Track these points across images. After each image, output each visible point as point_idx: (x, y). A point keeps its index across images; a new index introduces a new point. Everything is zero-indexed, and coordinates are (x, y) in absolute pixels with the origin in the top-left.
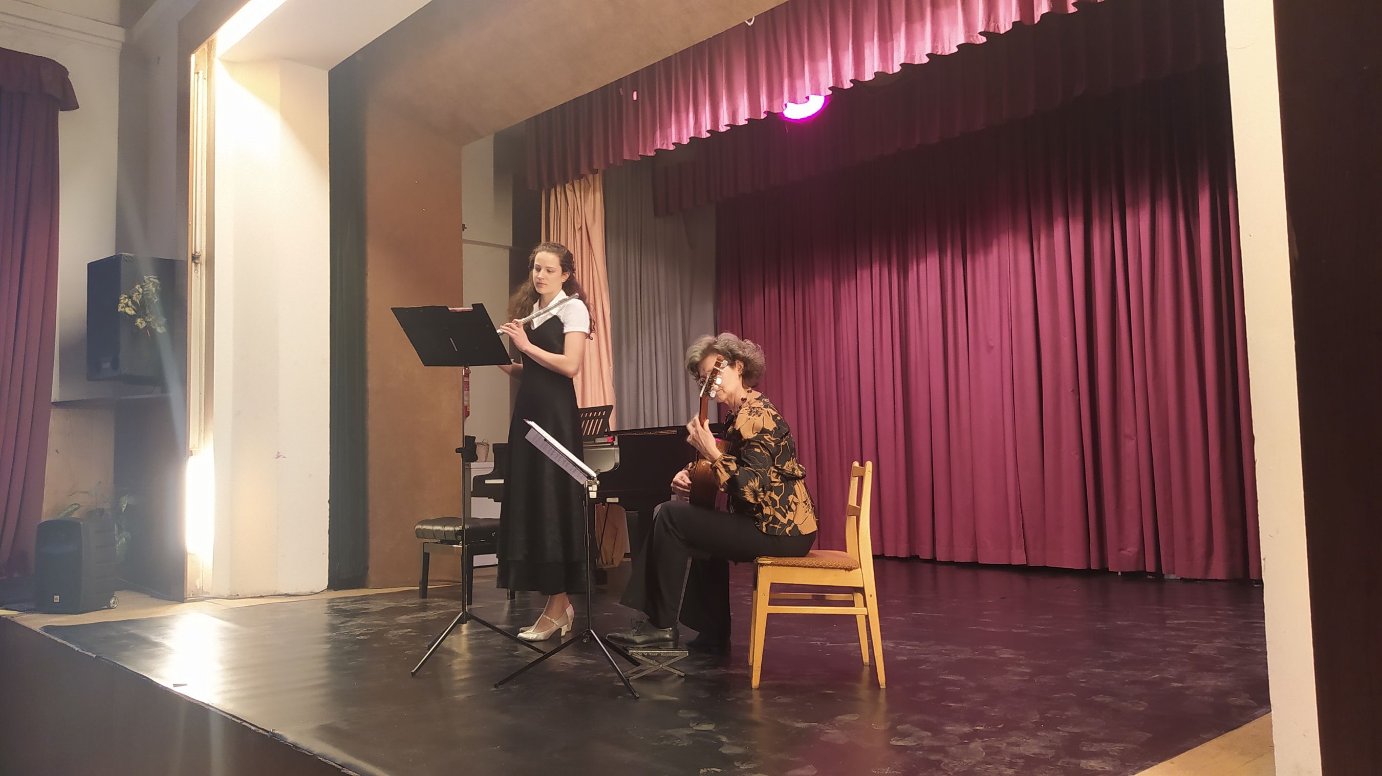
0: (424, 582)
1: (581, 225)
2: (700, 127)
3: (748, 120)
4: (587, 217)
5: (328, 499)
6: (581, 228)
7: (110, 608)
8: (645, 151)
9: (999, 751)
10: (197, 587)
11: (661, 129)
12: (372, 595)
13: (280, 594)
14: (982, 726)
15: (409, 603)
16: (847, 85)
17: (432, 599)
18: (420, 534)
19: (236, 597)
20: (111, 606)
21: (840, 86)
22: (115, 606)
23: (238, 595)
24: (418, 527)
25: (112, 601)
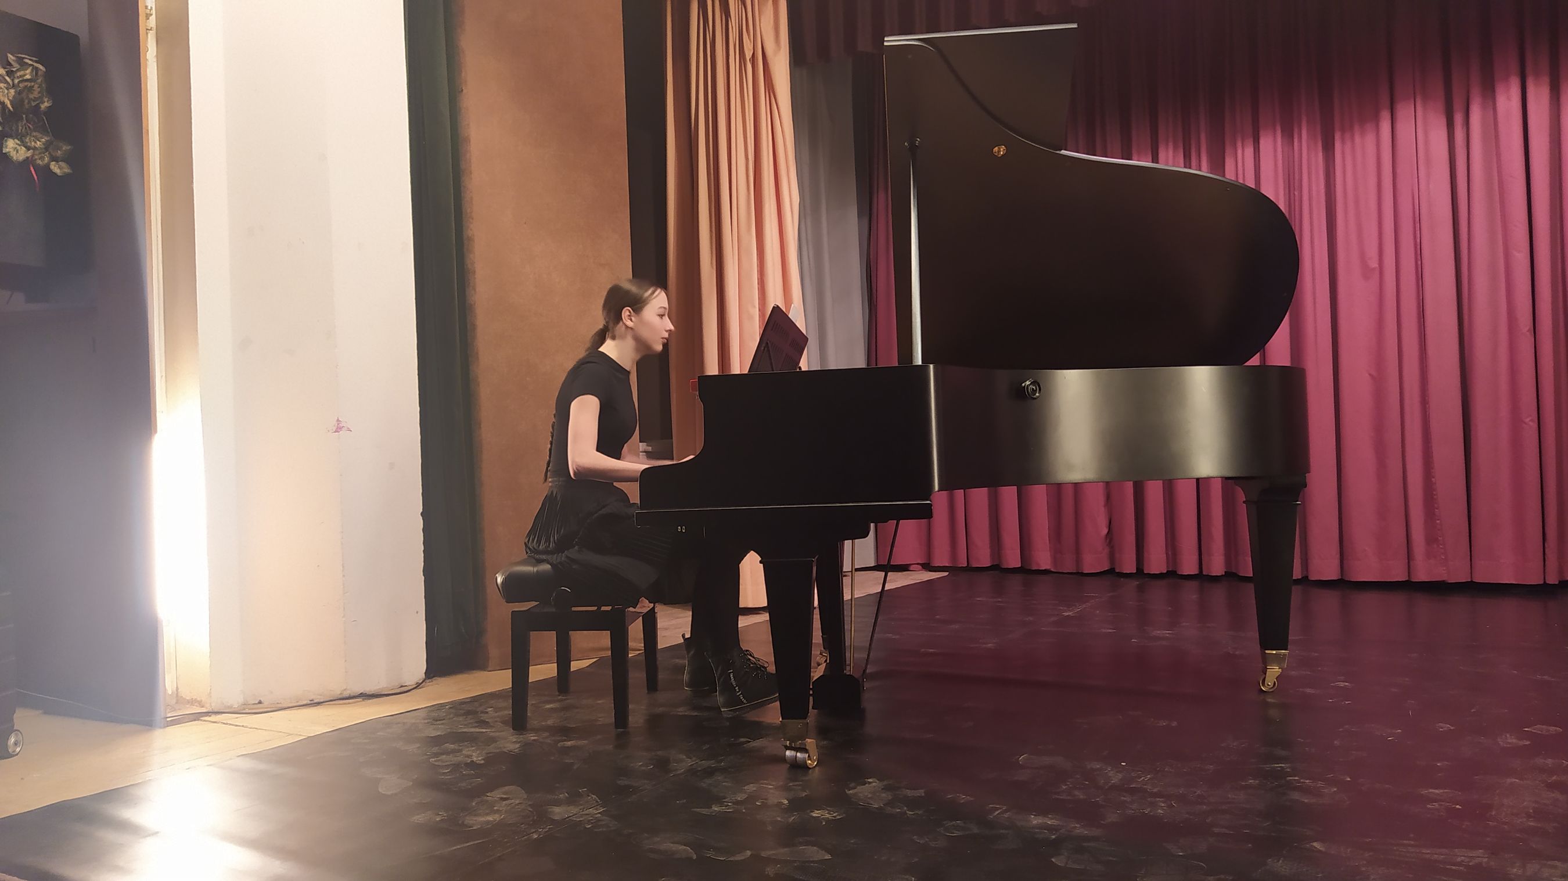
4: (764, 39)
5: (421, 510)
6: (753, 57)
7: (12, 756)
13: (352, 695)
20: (10, 750)
22: (18, 749)
23: (260, 702)
25: (12, 740)
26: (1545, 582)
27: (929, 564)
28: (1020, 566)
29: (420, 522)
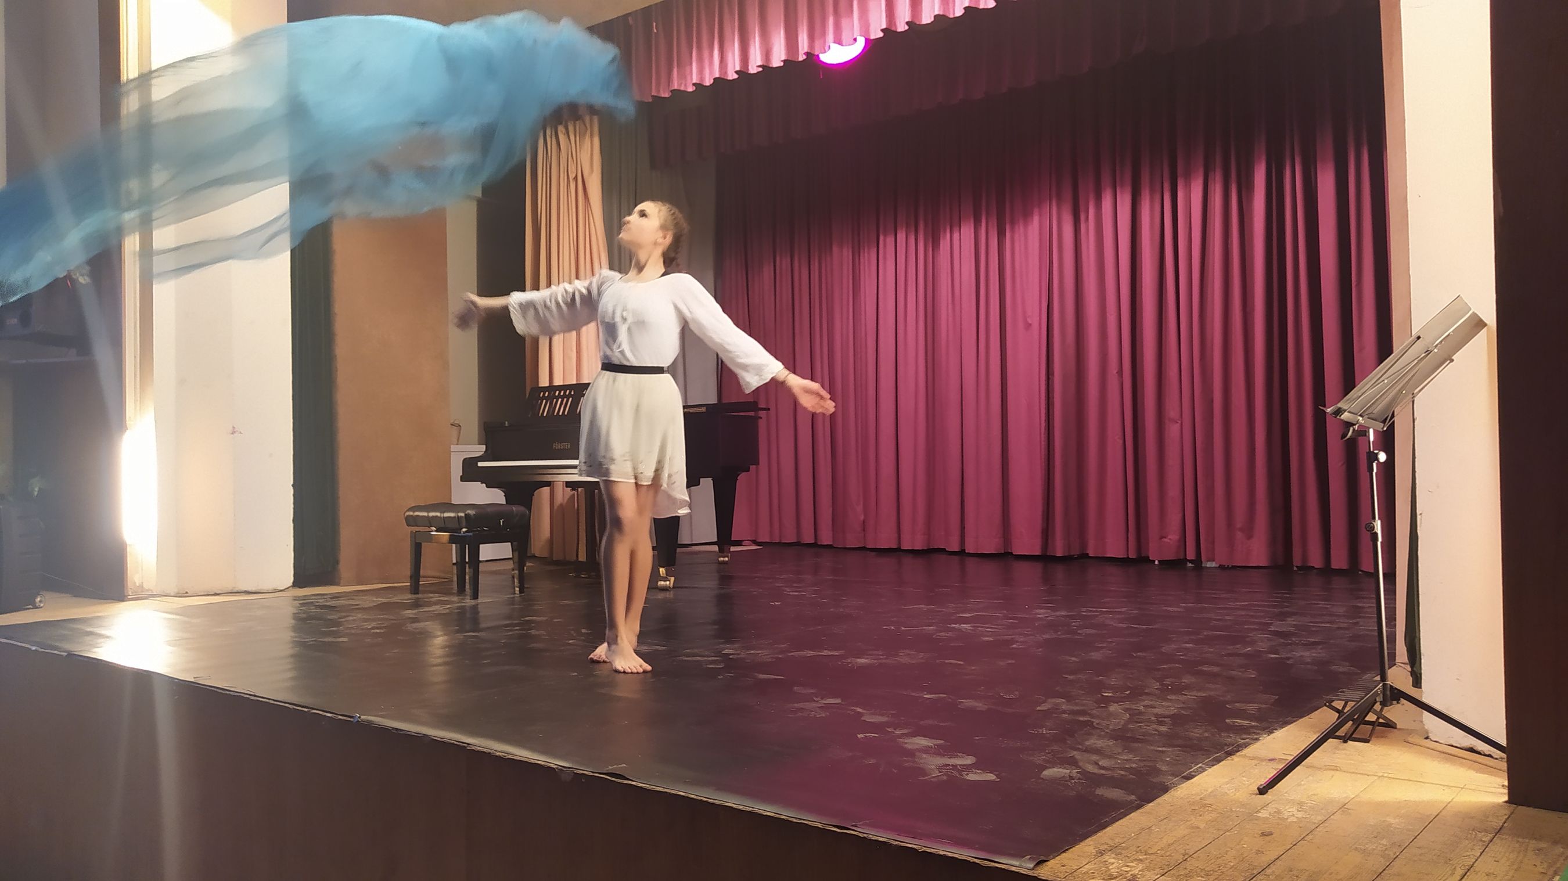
0: (415, 576)
1: (576, 176)
2: (726, 66)
3: (785, 61)
4: (583, 166)
5: (292, 483)
6: (576, 178)
7: (37, 608)
8: (659, 91)
9: (1140, 713)
10: (135, 583)
11: (678, 66)
12: (349, 592)
13: (239, 591)
14: (1110, 693)
15: (402, 598)
16: (901, 27)
17: (426, 595)
18: (411, 521)
19: (186, 595)
20: (37, 605)
21: (893, 29)
22: (42, 605)
23: (187, 593)
24: (407, 514)
25: (38, 600)
26: (1128, 557)
27: (755, 540)
28: (813, 542)
29: (291, 491)
